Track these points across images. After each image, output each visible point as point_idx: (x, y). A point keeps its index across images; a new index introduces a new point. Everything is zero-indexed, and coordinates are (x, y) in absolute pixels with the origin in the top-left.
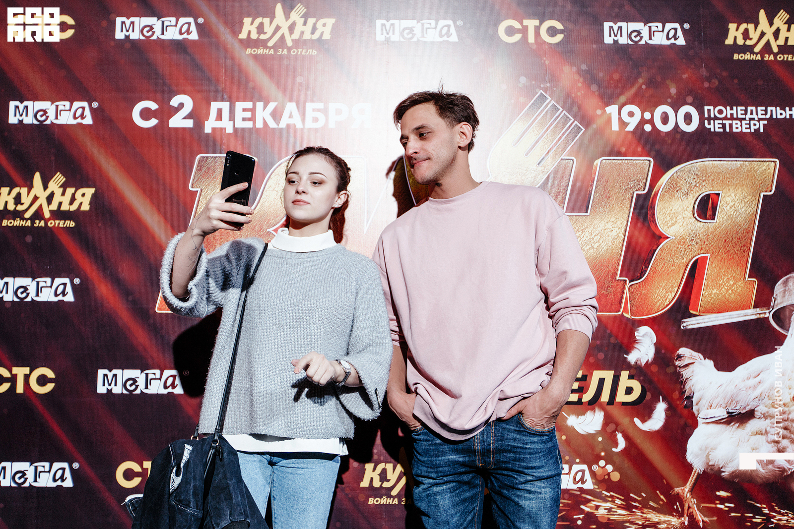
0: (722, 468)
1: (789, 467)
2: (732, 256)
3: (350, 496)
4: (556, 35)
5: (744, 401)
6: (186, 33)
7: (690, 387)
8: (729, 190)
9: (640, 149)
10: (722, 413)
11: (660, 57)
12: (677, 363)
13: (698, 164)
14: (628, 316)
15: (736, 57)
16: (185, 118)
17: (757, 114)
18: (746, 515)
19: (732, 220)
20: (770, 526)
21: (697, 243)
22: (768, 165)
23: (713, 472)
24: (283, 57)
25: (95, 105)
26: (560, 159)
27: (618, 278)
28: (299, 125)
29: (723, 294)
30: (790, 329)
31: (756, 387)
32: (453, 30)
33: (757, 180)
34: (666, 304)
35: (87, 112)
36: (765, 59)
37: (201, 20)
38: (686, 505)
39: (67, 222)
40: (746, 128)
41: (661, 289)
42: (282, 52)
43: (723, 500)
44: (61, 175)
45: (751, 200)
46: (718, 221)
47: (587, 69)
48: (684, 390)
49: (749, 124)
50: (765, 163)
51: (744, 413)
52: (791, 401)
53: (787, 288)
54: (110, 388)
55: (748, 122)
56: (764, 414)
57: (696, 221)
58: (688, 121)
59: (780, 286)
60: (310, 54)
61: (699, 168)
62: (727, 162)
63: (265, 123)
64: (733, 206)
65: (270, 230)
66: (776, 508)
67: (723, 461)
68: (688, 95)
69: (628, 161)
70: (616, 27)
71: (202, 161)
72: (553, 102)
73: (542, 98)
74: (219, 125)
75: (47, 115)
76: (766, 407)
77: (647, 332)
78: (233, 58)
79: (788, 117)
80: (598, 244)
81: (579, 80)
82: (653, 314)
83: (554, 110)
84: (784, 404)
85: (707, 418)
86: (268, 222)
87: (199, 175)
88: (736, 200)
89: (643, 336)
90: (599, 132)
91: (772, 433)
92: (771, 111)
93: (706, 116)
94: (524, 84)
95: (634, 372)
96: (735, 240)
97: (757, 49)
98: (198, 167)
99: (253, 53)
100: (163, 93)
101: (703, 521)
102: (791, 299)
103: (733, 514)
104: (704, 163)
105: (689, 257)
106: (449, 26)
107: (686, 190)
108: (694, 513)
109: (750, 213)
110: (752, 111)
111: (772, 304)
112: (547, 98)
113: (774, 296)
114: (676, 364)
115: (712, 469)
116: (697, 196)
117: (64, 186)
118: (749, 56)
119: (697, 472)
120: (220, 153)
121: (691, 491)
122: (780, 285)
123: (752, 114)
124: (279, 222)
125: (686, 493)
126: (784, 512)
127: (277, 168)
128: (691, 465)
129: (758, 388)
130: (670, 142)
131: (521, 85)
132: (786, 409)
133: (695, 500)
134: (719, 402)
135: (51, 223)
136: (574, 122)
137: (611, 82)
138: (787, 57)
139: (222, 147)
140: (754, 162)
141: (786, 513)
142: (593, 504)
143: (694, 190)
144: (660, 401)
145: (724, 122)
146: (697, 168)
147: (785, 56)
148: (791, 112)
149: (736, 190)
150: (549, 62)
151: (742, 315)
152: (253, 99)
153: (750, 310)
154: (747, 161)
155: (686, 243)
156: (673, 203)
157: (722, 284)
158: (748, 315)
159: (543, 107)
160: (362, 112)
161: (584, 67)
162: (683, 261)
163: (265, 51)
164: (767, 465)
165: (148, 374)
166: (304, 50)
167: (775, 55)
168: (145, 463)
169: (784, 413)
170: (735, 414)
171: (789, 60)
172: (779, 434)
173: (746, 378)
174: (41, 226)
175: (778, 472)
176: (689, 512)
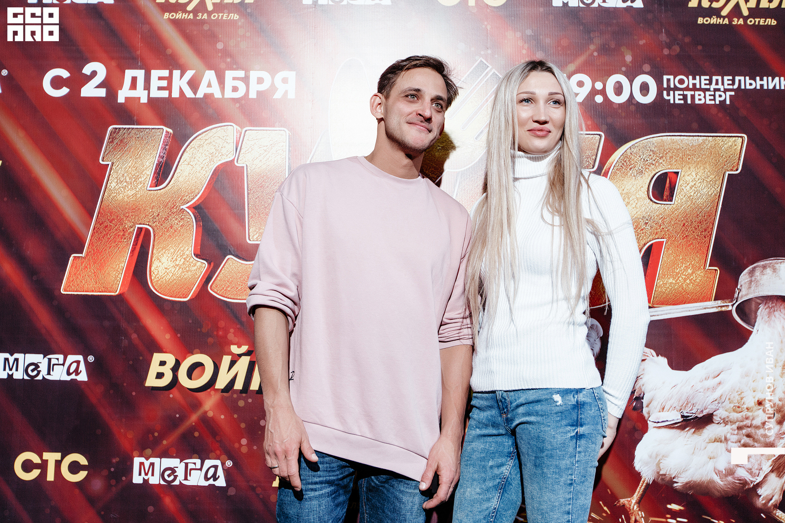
0: (674, 478)
1: (751, 479)
2: (691, 242)
3: (261, 496)
5: (701, 404)
7: (640, 386)
8: (689, 168)
10: (677, 417)
11: (615, 21)
13: (655, 139)
15: (700, 21)
16: (97, 87)
17: (723, 84)
19: (692, 202)
21: (651, 227)
22: (735, 141)
23: (664, 482)
24: (203, 22)
25: (5, 73)
28: (218, 95)
29: (680, 284)
30: (756, 324)
31: (716, 389)
33: (722, 157)
38: (633, 519)
40: (710, 100)
42: (202, 16)
45: (715, 179)
46: (676, 203)
47: (533, 34)
48: (633, 390)
49: (714, 96)
50: (731, 138)
51: (701, 418)
52: (755, 405)
53: (753, 279)
54: (10, 373)
55: (713, 93)
56: (724, 419)
57: (652, 203)
58: (645, 92)
59: (745, 276)
60: (232, 18)
61: (656, 144)
62: (688, 137)
63: (181, 92)
64: (693, 186)
65: (184, 207)
67: (675, 471)
68: (645, 63)
71: (114, 133)
72: (494, 70)
73: (483, 67)
74: (133, 94)
76: (726, 411)
77: (592, 325)
78: (150, 24)
79: (758, 87)
81: (523, 46)
82: (600, 304)
83: (495, 79)
84: (747, 408)
85: (659, 422)
86: (181, 199)
87: (111, 148)
88: (697, 180)
91: (732, 440)
92: (740, 81)
93: (665, 86)
94: (462, 51)
96: (695, 224)
97: (724, 13)
98: (110, 139)
99: (171, 17)
100: (75, 60)
102: (757, 291)
104: (661, 137)
105: (642, 243)
107: (640, 168)
109: (713, 194)
110: (717, 80)
111: (736, 295)
112: (488, 67)
113: (739, 287)
115: (662, 479)
116: (653, 174)
118: (716, 19)
119: (646, 482)
120: (134, 125)
121: (639, 502)
122: (745, 274)
123: (717, 84)
124: (193, 199)
125: (632, 505)
127: (193, 140)
129: (717, 390)
130: (623, 114)
131: (459, 52)
132: (749, 414)
133: (643, 513)
134: (672, 404)
137: (559, 48)
138: (759, 22)
139: (135, 118)
140: (719, 138)
143: (650, 168)
145: (685, 93)
146: (653, 144)
147: (756, 19)
148: (762, 83)
149: (698, 168)
150: (490, 27)
151: (701, 308)
152: (171, 67)
153: (711, 302)
154: (710, 136)
155: (639, 226)
156: (625, 183)
157: (679, 272)
158: (708, 308)
159: (483, 76)
160: (285, 81)
161: (529, 32)
163: (184, 15)
164: (726, 476)
165: (51, 359)
166: (225, 14)
167: (745, 19)
168: (44, 454)
169: (747, 418)
170: (691, 418)
171: (761, 24)
172: (740, 442)
173: (704, 378)
175: (738, 484)
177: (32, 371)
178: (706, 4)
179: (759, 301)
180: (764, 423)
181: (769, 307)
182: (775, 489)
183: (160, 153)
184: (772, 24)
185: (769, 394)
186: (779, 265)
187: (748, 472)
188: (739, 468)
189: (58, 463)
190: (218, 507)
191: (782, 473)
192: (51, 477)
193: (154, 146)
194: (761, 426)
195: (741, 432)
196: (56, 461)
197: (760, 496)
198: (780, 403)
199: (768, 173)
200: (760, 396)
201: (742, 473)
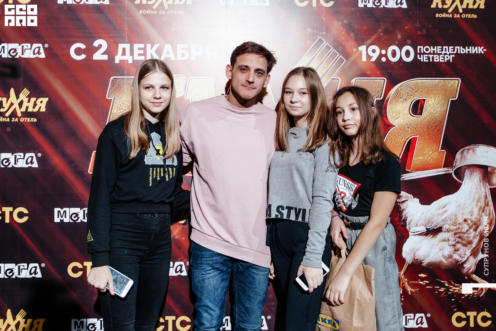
0: (422, 261)
1: (461, 259)
2: (431, 137)
4: (329, 2)
5: (436, 222)
6: (102, 0)
7: (405, 214)
8: (431, 97)
9: (378, 73)
10: (423, 229)
11: (392, 16)
13: (413, 81)
15: (437, 15)
16: (102, 54)
17: (449, 51)
18: (436, 287)
19: (432, 115)
20: (449, 293)
21: (411, 129)
22: (454, 82)
23: (417, 263)
24: (163, 16)
25: (46, 46)
26: (331, 78)
28: (173, 58)
29: (426, 159)
30: (464, 180)
31: (443, 214)
33: (448, 91)
35: (42, 50)
36: (455, 16)
38: (402, 282)
39: (32, 119)
40: (442, 60)
42: (162, 12)
43: (422, 279)
44: (27, 90)
45: (444, 103)
46: (424, 116)
47: (348, 23)
48: (401, 216)
49: (444, 57)
50: (452, 80)
51: (436, 229)
52: (463, 221)
53: (463, 156)
54: (62, 219)
55: (443, 56)
56: (447, 229)
57: (411, 116)
58: (408, 55)
60: (179, 13)
61: (413, 84)
62: (430, 80)
63: (152, 56)
64: (433, 107)
66: (453, 283)
67: (423, 257)
68: (408, 39)
69: (372, 80)
71: (114, 81)
72: (327, 44)
73: (321, 41)
74: (123, 58)
75: (17, 52)
76: (448, 225)
78: (131, 16)
79: (467, 52)
81: (342, 30)
83: (328, 49)
84: (459, 224)
85: (414, 232)
87: (113, 90)
88: (435, 103)
90: (354, 62)
91: (451, 240)
92: (457, 49)
93: (418, 52)
94: (309, 32)
96: (433, 127)
97: (450, 11)
98: (111, 85)
100: (89, 39)
101: (411, 291)
102: (465, 162)
103: (428, 287)
104: (416, 81)
105: (406, 138)
107: (405, 97)
108: (406, 286)
109: (443, 111)
110: (446, 49)
111: (454, 165)
112: (324, 42)
113: (455, 160)
114: (397, 201)
115: (416, 262)
116: (411, 102)
117: (29, 97)
118: (445, 15)
119: (408, 263)
120: (125, 76)
121: (404, 274)
122: (459, 154)
123: (445, 51)
125: (401, 275)
126: (457, 285)
130: (396, 68)
131: (308, 33)
133: (406, 279)
134: (422, 223)
135: (22, 120)
136: (339, 56)
137: (362, 31)
138: (468, 16)
139: (126, 72)
140: (446, 80)
141: (458, 286)
143: (410, 97)
145: (429, 56)
146: (412, 84)
147: (466, 15)
148: (469, 50)
149: (435, 97)
150: (325, 19)
151: (436, 172)
152: (145, 42)
153: (441, 169)
154: (442, 80)
155: (405, 129)
156: (397, 105)
157: (425, 153)
158: (440, 172)
159: (321, 47)
160: (211, 50)
161: (346, 22)
162: (403, 140)
163: (151, 12)
164: (448, 258)
165: (85, 210)
166: (175, 11)
167: (461, 14)
168: (84, 263)
169: (459, 229)
170: (431, 229)
172: (455, 241)
173: (438, 209)
174: (16, 121)
175: (454, 262)
176: (403, 286)
177: (75, 217)
178: (440, 6)
179: (466, 168)
180: (467, 231)
181: (470, 170)
182: (472, 264)
184: (475, 17)
185: (470, 216)
186: (476, 148)
187: (459, 256)
188: (455, 254)
190: (183, 287)
191: (476, 256)
194: (466, 232)
195: (456, 236)
197: (465, 268)
198: (476, 220)
199: (471, 99)
200: (465, 217)
201: (456, 256)
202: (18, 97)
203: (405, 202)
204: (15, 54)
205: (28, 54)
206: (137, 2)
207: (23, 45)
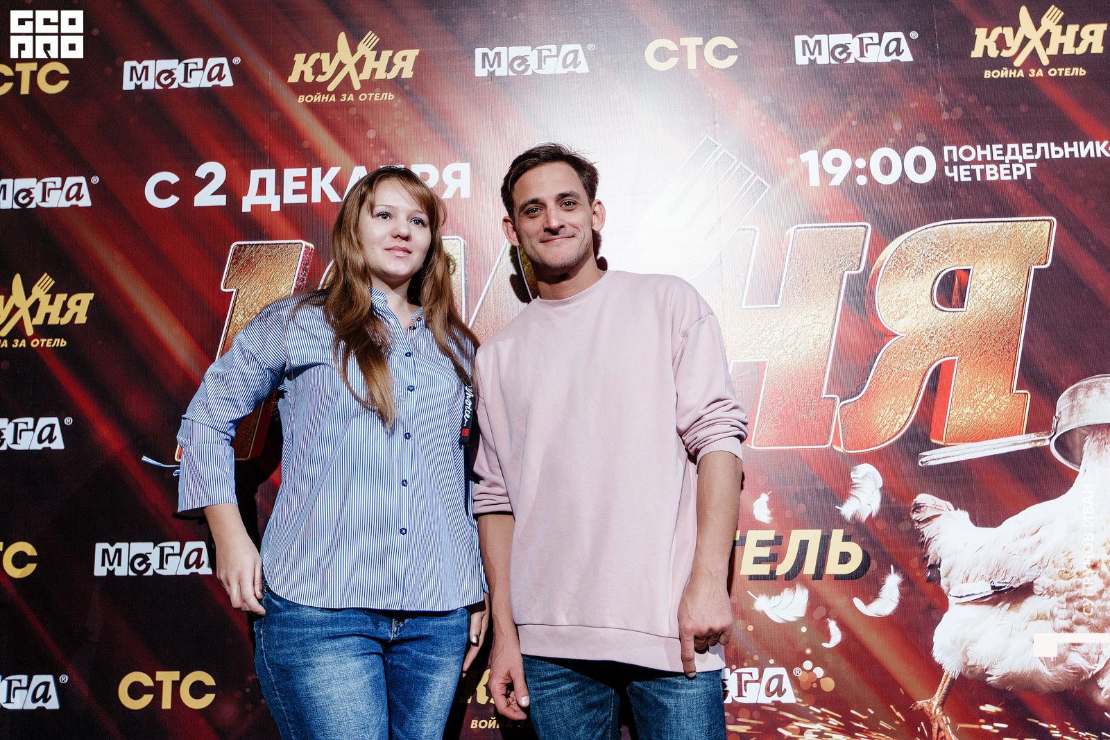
0: (986, 670)
1: (1089, 667)
2: (991, 359)
4: (726, 57)
5: (1017, 570)
6: (217, 79)
7: (935, 551)
8: (984, 263)
9: (850, 211)
10: (985, 589)
11: (877, 80)
12: (915, 516)
13: (937, 228)
14: (840, 449)
15: (987, 74)
16: (213, 194)
17: (1021, 153)
19: (989, 307)
21: (938, 342)
22: (1041, 226)
23: (973, 676)
24: (348, 105)
25: (95, 180)
26: (737, 229)
27: (824, 395)
29: (980, 414)
30: (1083, 463)
31: (1034, 550)
32: (581, 57)
33: (1025, 247)
34: (895, 431)
35: (85, 190)
36: (1030, 75)
37: (237, 60)
38: (936, 727)
39: (56, 340)
40: (1005, 175)
41: (888, 408)
42: (347, 98)
43: (990, 718)
44: (48, 277)
45: (1017, 277)
46: (969, 309)
47: (772, 101)
48: (926, 556)
49: (1011, 169)
50: (1036, 222)
51: (1017, 588)
52: (1088, 568)
53: (1075, 403)
54: (111, 568)
55: (1008, 166)
56: (1048, 589)
57: (937, 310)
58: (920, 168)
59: (1064, 401)
60: (385, 99)
61: (938, 235)
62: (979, 224)
63: (324, 196)
64: (989, 287)
66: (1072, 729)
67: (988, 660)
68: (919, 132)
69: (835, 228)
70: (812, 42)
71: (239, 251)
72: (724, 150)
73: (710, 146)
74: (261, 200)
75: (31, 196)
76: (1050, 578)
77: (868, 473)
78: (280, 110)
79: (1067, 156)
80: (793, 348)
81: (760, 117)
82: (877, 446)
83: (727, 161)
84: (1077, 573)
85: (962, 597)
87: (235, 271)
88: (994, 278)
89: (863, 478)
90: (791, 189)
91: (1060, 616)
92: (1043, 149)
93: (946, 159)
94: (682, 128)
95: (851, 531)
96: (995, 335)
97: (1018, 63)
98: (233, 258)
100: (186, 161)
102: (1081, 419)
103: (1006, 739)
104: (944, 226)
105: (927, 363)
106: (576, 52)
107: (920, 266)
108: (947, 737)
109: (1016, 296)
110: (1013, 150)
111: (1054, 426)
112: (717, 146)
113: (1057, 415)
114: (913, 518)
115: (971, 672)
116: (936, 274)
117: (53, 292)
118: (1007, 71)
119: (949, 676)
120: (264, 240)
121: (942, 704)
122: (1065, 398)
123: (1013, 153)
125: (934, 707)
126: (1085, 735)
128: (940, 666)
129: (1036, 551)
130: (894, 199)
131: (678, 129)
132: (1082, 580)
133: (948, 718)
134: (980, 572)
135: (35, 343)
136: (755, 176)
137: (807, 118)
138: (1063, 72)
139: (266, 231)
140: (1019, 223)
141: (1087, 736)
142: (795, 726)
143: (932, 266)
144: (890, 573)
145: (973, 167)
146: (934, 235)
147: (1059, 69)
148: (1071, 149)
149: (994, 263)
150: (717, 95)
151: (1009, 444)
152: (309, 164)
153: (1021, 436)
154: (1008, 221)
155: (922, 342)
156: (901, 286)
157: (978, 400)
158: (1018, 444)
159: (710, 157)
160: (456, 175)
161: (767, 99)
162: (918, 368)
163: (323, 98)
164: (1055, 664)
165: (163, 547)
166: (376, 94)
167: (1046, 69)
168: (158, 673)
169: (1078, 587)
170: (1004, 589)
171: (1066, 74)
172: (1071, 618)
173: (1018, 537)
174: (22, 347)
175: (1072, 675)
176: (940, 736)
177: (140, 564)
178: (993, 53)
179: (1084, 432)
180: (1101, 593)
181: (1097, 439)
183: (299, 274)
184: (1081, 74)
185: (1106, 554)
186: (1108, 383)
187: (1084, 657)
188: (1072, 654)
189: (176, 686)
192: (166, 704)
193: (291, 266)
194: (1097, 596)
195: (1071, 605)
196: (174, 682)
197: (1102, 689)
199: (1087, 267)
200: (1094, 556)
201: (1076, 659)
202: (28, 294)
203: (934, 520)
204: (27, 200)
205: (57, 200)
206: (294, 78)
207: (44, 180)
